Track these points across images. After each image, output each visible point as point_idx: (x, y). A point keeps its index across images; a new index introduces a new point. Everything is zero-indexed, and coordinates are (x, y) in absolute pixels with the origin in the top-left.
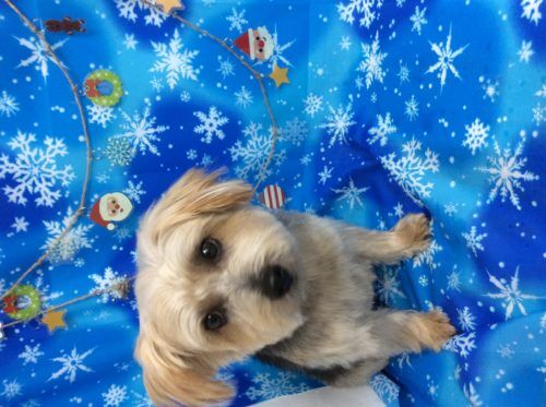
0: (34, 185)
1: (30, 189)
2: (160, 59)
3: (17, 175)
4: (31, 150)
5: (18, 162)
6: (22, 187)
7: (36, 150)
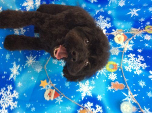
0: (135, 60)
2: (90, 90)
3: (141, 63)
4: (135, 69)
5: (140, 67)
6: (139, 60)
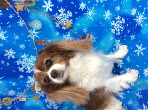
0: (26, 67)
1: (25, 68)
3: (22, 64)
4: (27, 58)
5: (23, 61)
6: (23, 67)
7: (28, 59)
